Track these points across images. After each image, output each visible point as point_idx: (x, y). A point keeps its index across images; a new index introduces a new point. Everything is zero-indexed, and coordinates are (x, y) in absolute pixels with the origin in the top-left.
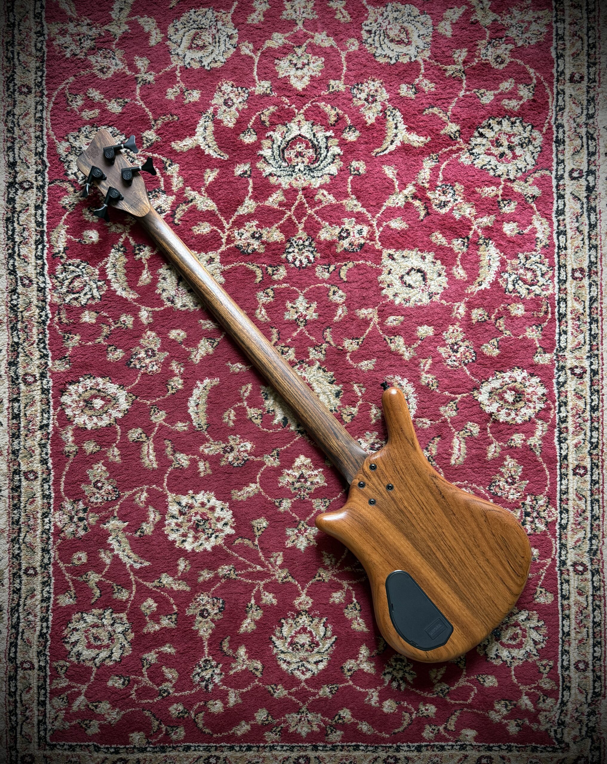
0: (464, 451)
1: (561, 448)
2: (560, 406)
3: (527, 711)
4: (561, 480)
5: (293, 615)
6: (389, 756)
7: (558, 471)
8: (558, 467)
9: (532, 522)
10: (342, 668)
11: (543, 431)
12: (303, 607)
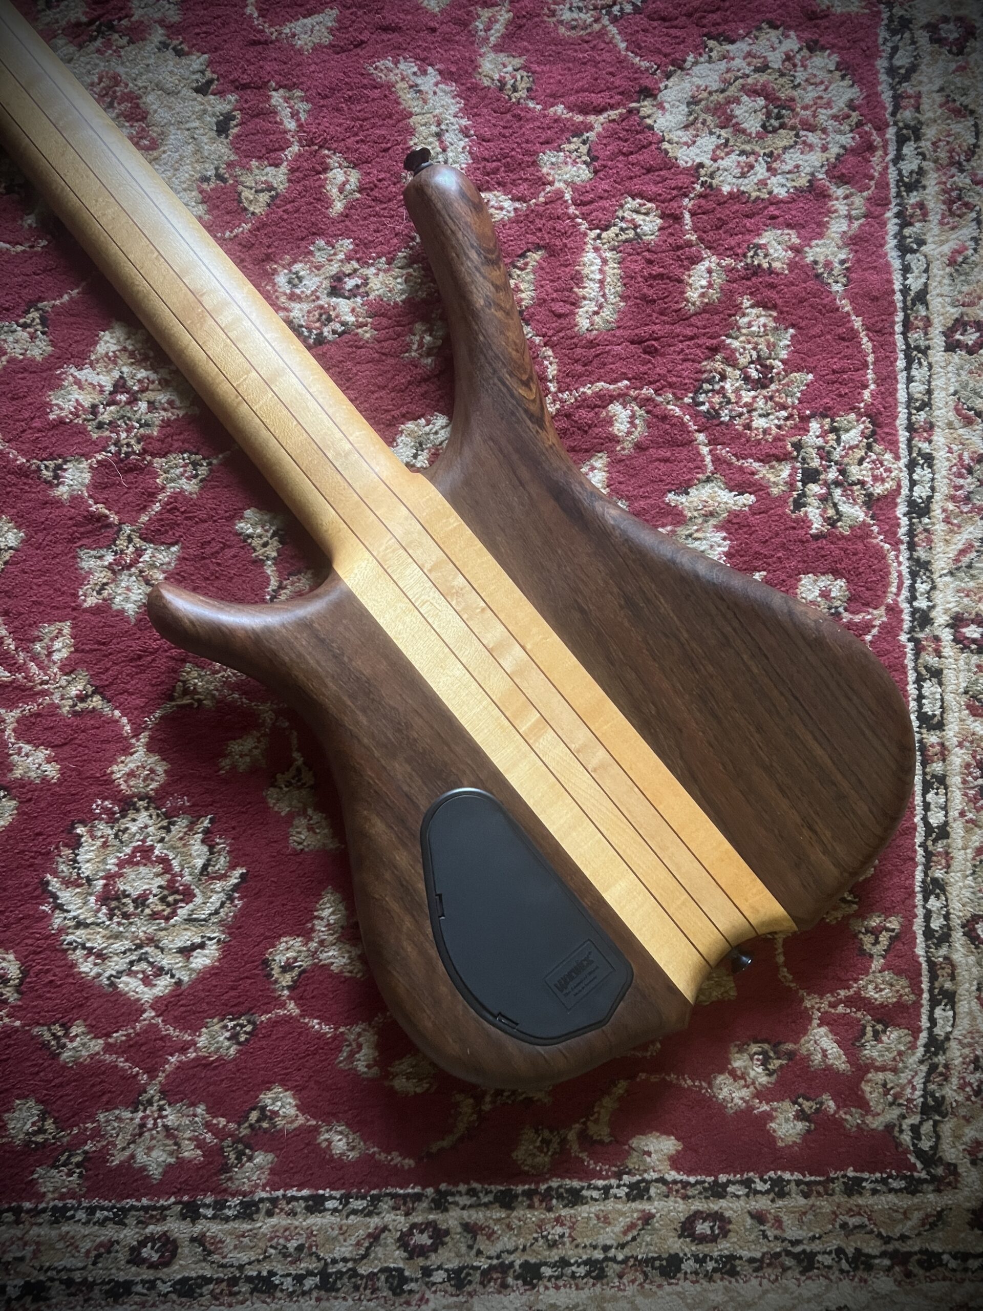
0: (614, 288)
1: (906, 270)
2: (901, 140)
3: (829, 1069)
4: (908, 368)
5: (110, 813)
6: (413, 1226)
7: (899, 339)
8: (898, 328)
9: (825, 499)
10: (266, 963)
11: (849, 217)
12: (137, 785)
